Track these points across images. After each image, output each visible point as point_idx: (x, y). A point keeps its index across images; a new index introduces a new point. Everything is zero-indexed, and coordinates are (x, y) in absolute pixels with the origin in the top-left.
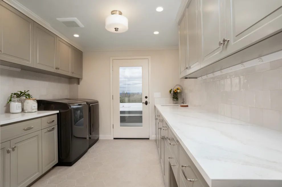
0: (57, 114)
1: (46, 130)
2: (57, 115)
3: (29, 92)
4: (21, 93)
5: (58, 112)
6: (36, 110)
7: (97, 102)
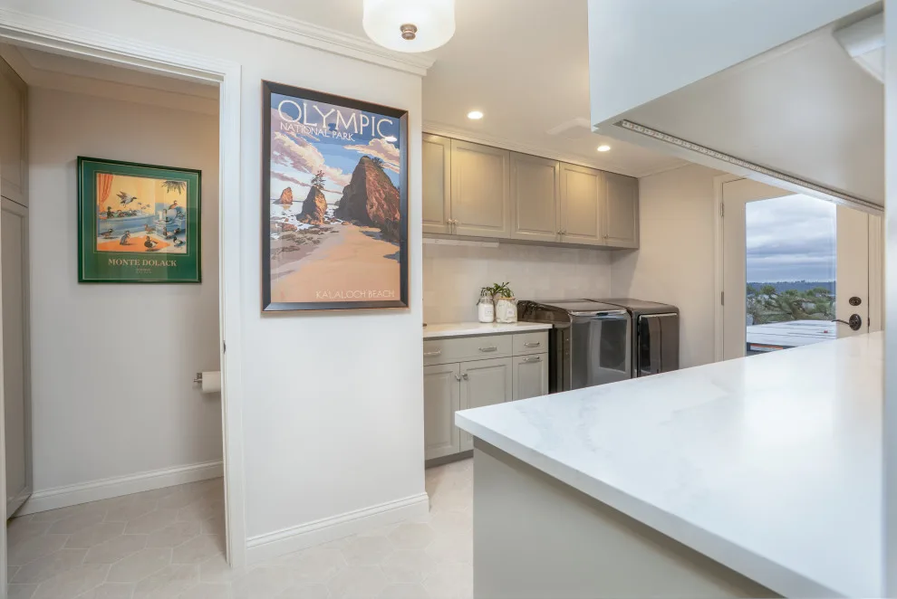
0: (550, 330)
1: (521, 359)
2: (547, 333)
3: (509, 286)
4: (498, 287)
5: (549, 326)
6: (516, 319)
7: (676, 310)
